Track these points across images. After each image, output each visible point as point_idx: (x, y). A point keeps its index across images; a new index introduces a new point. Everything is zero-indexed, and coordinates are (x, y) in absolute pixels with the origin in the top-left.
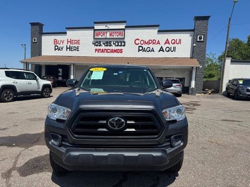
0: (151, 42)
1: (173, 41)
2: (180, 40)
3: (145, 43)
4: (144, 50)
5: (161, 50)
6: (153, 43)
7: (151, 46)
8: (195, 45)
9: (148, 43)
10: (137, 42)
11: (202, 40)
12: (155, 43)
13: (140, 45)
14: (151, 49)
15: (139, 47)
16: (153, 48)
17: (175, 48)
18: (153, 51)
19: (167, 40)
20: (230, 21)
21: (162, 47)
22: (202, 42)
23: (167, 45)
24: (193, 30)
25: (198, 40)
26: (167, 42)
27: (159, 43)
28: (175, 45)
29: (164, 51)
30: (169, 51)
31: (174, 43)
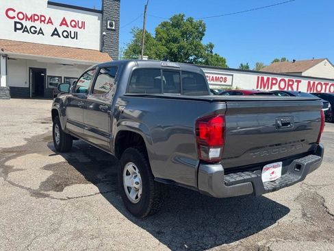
0: (36, 18)
1: (73, 23)
2: (83, 23)
3: (26, 17)
4: (25, 30)
5: (56, 33)
6: (41, 21)
7: (38, 25)
8: (104, 33)
9: (32, 19)
10: (11, 13)
11: (114, 28)
12: (44, 21)
13: (17, 20)
14: (38, 30)
15: (16, 23)
16: (41, 29)
17: (76, 34)
18: (42, 33)
19: (64, 19)
20: (146, 8)
21: (56, 30)
22: (114, 30)
23: (64, 27)
24: (101, 12)
25: (109, 27)
26: (64, 22)
27: (50, 21)
28: (76, 29)
29: (59, 37)
30: (67, 37)
31: (75, 26)
